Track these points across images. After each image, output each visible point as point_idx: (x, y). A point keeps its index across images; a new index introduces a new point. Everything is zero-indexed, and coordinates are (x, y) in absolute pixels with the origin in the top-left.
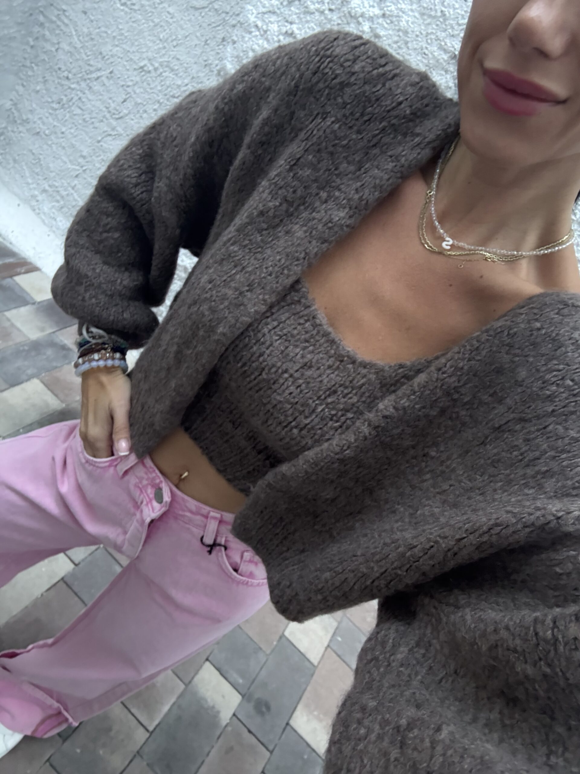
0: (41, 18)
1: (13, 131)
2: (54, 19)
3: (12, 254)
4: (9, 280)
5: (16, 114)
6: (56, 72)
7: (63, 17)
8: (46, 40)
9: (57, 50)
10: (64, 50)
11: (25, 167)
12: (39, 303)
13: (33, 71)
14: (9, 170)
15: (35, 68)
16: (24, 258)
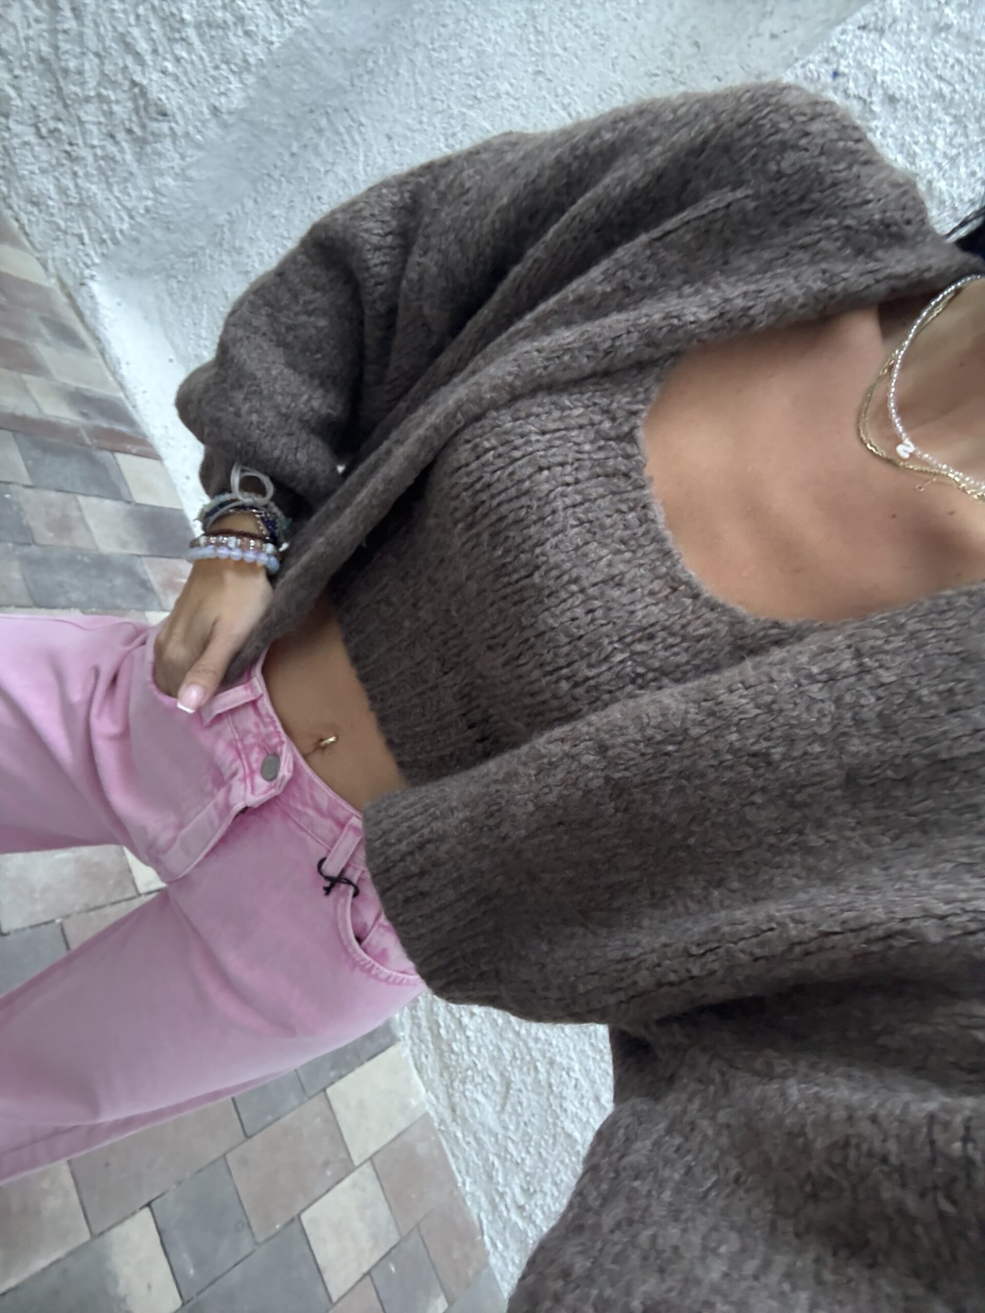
0: (324, 122)
1: (211, 257)
2: (342, 130)
3: (131, 422)
4: (106, 455)
5: (228, 235)
6: (312, 200)
7: (355, 132)
8: (318, 154)
9: (327, 172)
10: (336, 174)
11: (204, 312)
12: (137, 505)
13: (280, 188)
14: (180, 307)
15: (284, 184)
16: (145, 436)
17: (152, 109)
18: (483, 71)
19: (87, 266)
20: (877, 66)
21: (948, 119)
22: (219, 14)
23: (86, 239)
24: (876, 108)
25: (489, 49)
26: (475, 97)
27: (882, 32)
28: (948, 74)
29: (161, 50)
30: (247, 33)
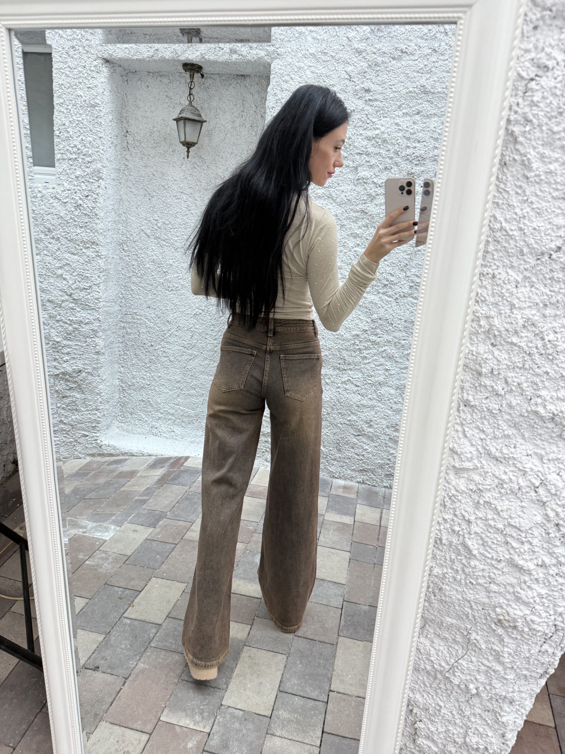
4: (182, 467)
7: (135, 317)
17: (74, 375)
18: (159, 264)
19: (97, 440)
22: (70, 328)
23: (87, 433)
25: (155, 257)
26: (165, 272)
29: (57, 357)
30: (86, 324)
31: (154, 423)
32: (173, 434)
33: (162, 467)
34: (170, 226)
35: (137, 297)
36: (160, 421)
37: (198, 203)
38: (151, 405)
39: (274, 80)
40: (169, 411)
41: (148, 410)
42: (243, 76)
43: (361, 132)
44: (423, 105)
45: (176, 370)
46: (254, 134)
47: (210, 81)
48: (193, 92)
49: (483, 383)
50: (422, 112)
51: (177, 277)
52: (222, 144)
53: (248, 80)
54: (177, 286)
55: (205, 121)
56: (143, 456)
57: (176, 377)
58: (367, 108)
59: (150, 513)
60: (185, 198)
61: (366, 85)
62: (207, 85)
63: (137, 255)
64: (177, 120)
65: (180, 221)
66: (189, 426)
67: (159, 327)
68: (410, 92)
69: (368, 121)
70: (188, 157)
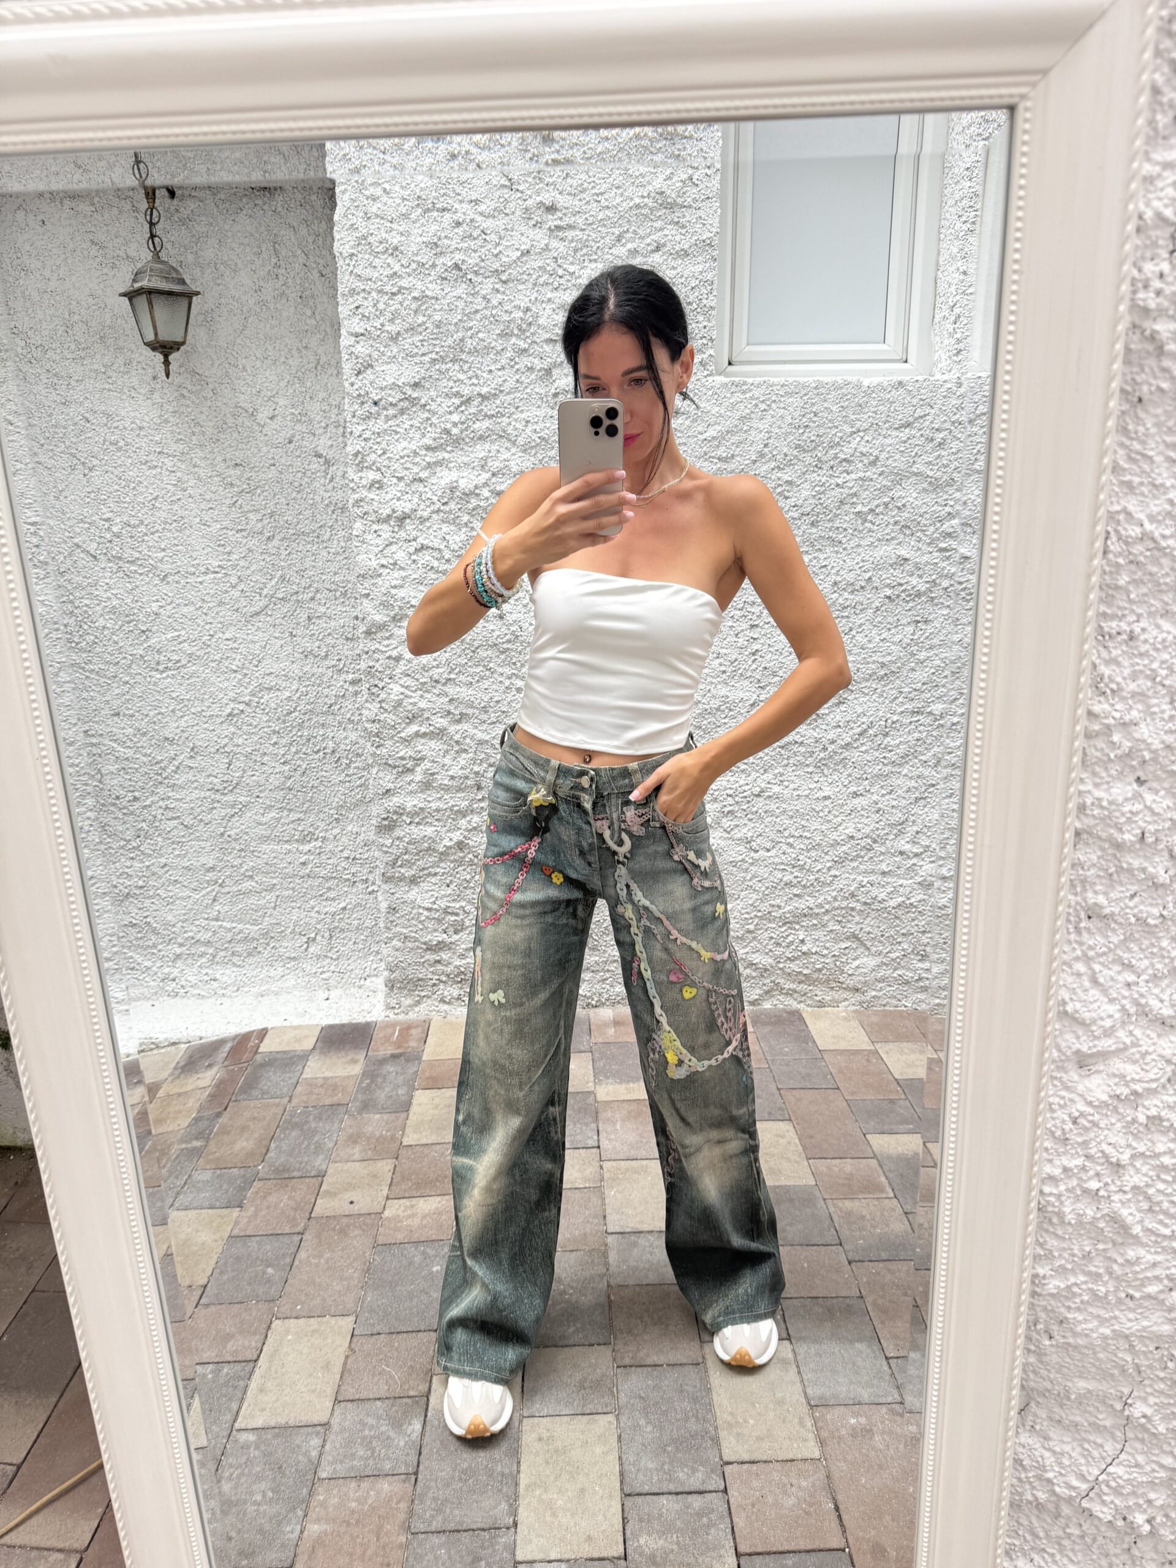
4: (260, 1056)
12: (314, 1048)
18: (127, 616)
20: (393, 380)
21: (450, 365)
24: (415, 395)
25: (115, 602)
26: (143, 632)
27: (371, 366)
28: (424, 350)
31: (167, 970)
32: (215, 985)
33: (210, 1066)
34: (143, 529)
35: (85, 695)
36: (179, 963)
37: (202, 472)
38: (154, 931)
39: (346, 197)
40: (198, 937)
41: (150, 943)
42: (267, 190)
43: (549, 295)
44: (666, 232)
45: (203, 844)
46: (309, 313)
47: (192, 205)
48: (159, 230)
49: (1125, 865)
50: (664, 245)
51: (174, 639)
52: (238, 341)
53: (279, 199)
54: (176, 657)
55: (197, 293)
56: (158, 1047)
57: (203, 860)
58: (554, 243)
59: (218, 1176)
60: (170, 464)
61: (547, 198)
62: (185, 212)
63: (71, 602)
64: (131, 296)
65: (164, 515)
66: (250, 960)
67: (145, 755)
68: (638, 206)
69: (560, 272)
70: (168, 375)
